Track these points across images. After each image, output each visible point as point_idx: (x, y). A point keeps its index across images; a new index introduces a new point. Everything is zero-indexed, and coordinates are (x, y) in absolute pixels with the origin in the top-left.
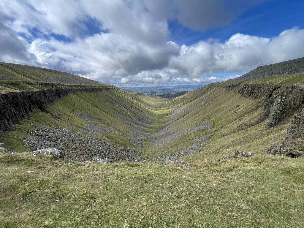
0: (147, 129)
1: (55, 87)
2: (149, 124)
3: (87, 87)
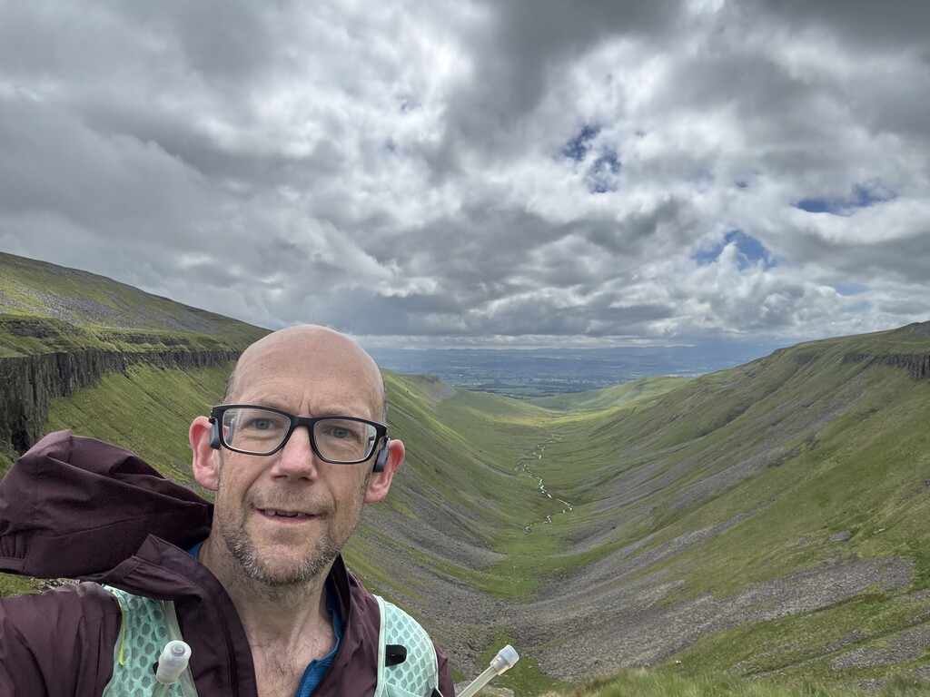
0: (478, 573)
1: (51, 340)
2: (489, 546)
3: (185, 342)
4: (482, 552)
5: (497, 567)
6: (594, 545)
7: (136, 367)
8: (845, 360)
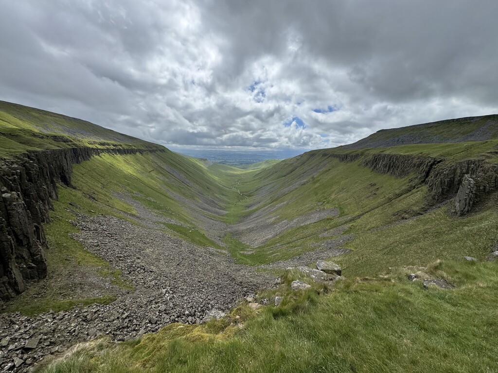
0: (221, 217)
1: (70, 143)
2: (224, 209)
3: (121, 146)
4: (222, 211)
5: (226, 215)
6: (254, 208)
7: (103, 154)
8: (323, 156)
